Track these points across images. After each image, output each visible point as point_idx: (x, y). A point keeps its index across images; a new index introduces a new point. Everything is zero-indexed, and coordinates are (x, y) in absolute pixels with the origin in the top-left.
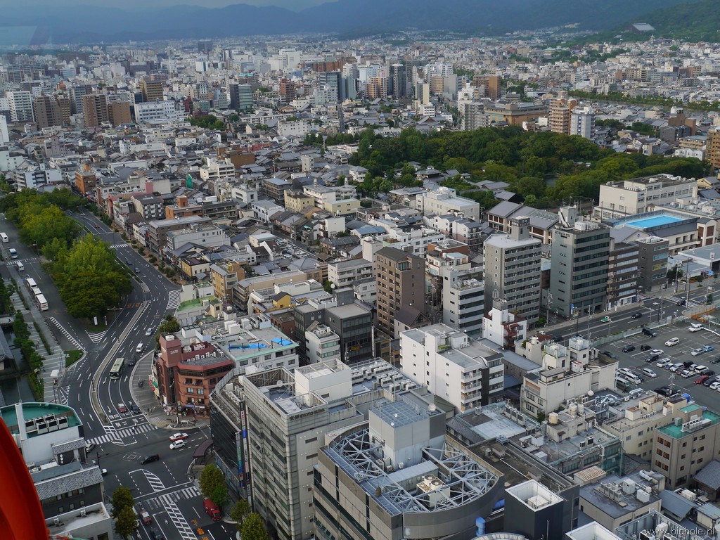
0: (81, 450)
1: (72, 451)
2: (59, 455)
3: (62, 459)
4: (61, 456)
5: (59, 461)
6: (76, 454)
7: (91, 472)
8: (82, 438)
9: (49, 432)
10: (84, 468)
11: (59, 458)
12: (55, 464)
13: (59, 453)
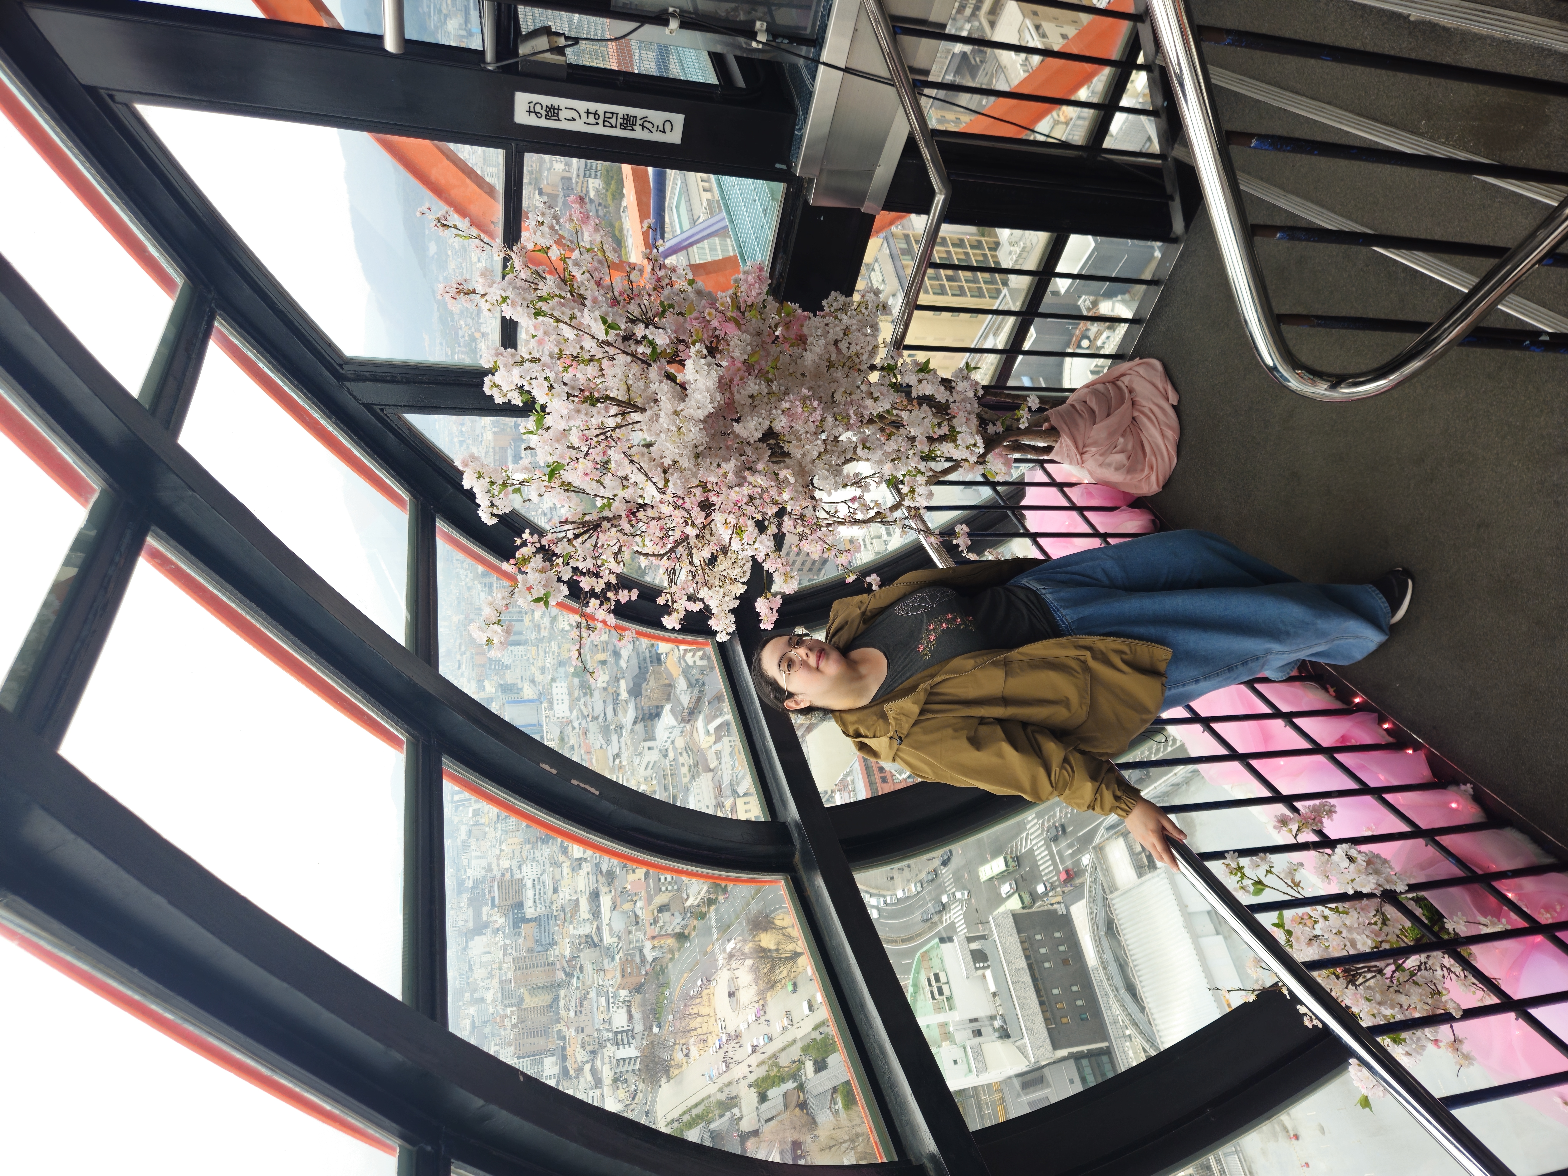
0: (970, 940)
1: (973, 952)
2: (977, 969)
3: (981, 965)
4: (977, 965)
5: (984, 968)
6: (975, 946)
7: (997, 926)
8: (955, 938)
9: (948, 983)
10: (992, 935)
11: (980, 968)
12: (988, 973)
13: (973, 968)
